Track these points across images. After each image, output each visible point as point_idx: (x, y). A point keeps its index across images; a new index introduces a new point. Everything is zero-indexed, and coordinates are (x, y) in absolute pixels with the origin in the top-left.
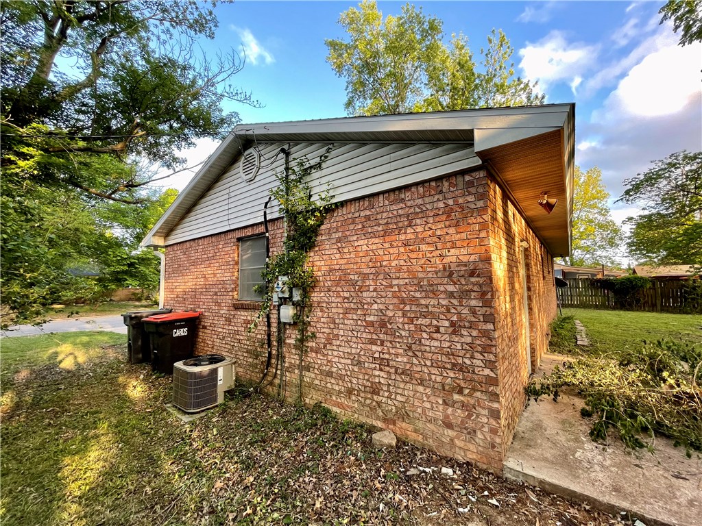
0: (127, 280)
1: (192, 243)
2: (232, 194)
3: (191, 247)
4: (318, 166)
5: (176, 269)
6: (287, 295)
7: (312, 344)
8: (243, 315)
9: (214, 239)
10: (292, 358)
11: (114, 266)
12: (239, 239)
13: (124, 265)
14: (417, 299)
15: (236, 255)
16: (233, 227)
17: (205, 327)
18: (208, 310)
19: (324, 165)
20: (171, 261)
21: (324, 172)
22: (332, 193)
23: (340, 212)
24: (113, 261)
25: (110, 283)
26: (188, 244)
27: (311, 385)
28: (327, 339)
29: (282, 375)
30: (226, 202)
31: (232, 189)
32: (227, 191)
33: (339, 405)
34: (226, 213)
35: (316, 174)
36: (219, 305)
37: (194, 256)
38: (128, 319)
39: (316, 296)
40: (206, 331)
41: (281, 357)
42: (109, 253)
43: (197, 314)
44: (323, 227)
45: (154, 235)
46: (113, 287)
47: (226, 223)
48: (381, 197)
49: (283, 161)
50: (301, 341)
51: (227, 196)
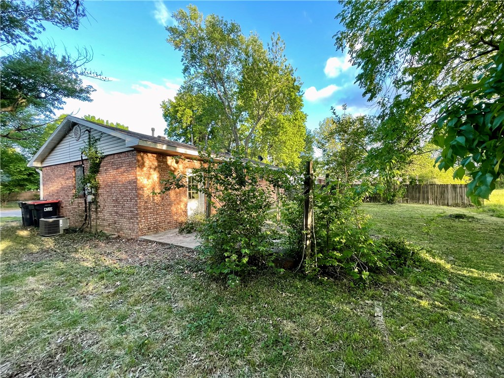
0: (27, 185)
1: (55, 166)
2: (71, 145)
3: (55, 168)
4: (99, 139)
5: (48, 179)
6: (90, 191)
7: (99, 210)
8: (77, 201)
9: (64, 165)
10: (93, 216)
11: (16, 175)
12: (75, 166)
13: (24, 175)
14: (124, 191)
15: (74, 174)
16: (72, 161)
17: (62, 207)
18: (64, 199)
19: (101, 140)
20: (45, 175)
21: (101, 142)
22: (103, 151)
23: (106, 159)
24: (15, 172)
25: (13, 187)
26: (53, 167)
27: (99, 225)
28: (103, 207)
29: (91, 223)
30: (68, 148)
31: (71, 142)
32: (68, 143)
33: (107, 230)
34: (68, 153)
35: (98, 143)
36: (68, 196)
37: (56, 173)
38: (21, 204)
39: (100, 191)
40: (63, 209)
41: (90, 217)
42: (11, 167)
43: (58, 201)
44: (101, 164)
45: (34, 161)
46: (17, 190)
47: (69, 158)
48: (116, 155)
49: (88, 135)
50: (96, 209)
51: (68, 146)
